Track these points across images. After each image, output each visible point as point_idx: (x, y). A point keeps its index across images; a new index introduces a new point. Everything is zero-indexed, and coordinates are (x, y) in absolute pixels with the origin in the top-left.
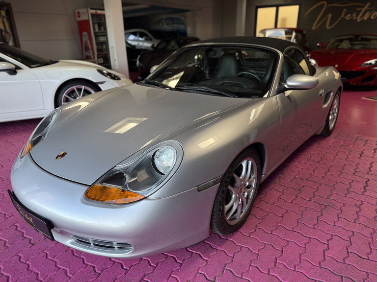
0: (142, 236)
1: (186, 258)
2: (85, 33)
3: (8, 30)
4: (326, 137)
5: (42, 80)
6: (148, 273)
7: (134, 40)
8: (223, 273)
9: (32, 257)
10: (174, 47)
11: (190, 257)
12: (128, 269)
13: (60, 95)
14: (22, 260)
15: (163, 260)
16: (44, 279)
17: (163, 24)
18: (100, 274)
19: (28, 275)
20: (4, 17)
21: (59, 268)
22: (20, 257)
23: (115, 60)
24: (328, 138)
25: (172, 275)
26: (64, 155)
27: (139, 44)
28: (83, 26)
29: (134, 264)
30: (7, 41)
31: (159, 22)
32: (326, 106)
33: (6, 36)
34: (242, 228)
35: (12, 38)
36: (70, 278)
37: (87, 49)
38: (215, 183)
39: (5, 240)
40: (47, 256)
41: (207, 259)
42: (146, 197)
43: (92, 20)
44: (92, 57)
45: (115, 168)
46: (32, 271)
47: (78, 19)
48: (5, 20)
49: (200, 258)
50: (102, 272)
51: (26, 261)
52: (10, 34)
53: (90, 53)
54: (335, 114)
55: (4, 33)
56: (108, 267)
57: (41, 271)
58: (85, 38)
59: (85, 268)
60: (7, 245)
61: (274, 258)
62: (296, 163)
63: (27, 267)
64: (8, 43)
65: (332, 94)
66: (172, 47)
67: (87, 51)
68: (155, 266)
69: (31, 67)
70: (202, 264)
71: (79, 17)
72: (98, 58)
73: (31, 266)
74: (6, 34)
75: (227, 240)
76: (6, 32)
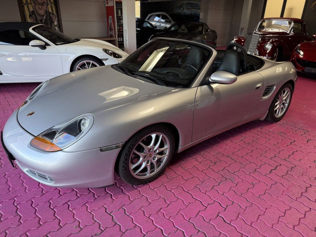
0: (58, 175)
1: (102, 195)
2: (110, 17)
3: (55, 13)
4: (272, 123)
5: (63, 54)
6: (72, 199)
7: (158, 22)
8: (118, 210)
9: (12, 176)
10: (184, 30)
11: (104, 195)
12: (62, 194)
13: (75, 67)
14: (6, 176)
15: (86, 193)
16: (12, 190)
17: (184, 9)
18: (44, 194)
19: (5, 186)
20: (52, 3)
21: (23, 186)
22: (6, 174)
23: (127, 40)
24: (272, 125)
25: (86, 204)
26: (32, 114)
27: (160, 25)
28: (109, 11)
29: (67, 192)
30: (53, 21)
31: (181, 6)
32: (265, 97)
33: (53, 17)
34: (152, 183)
35: (57, 19)
36: (27, 192)
37: (111, 29)
38: (117, 147)
39: (3, 162)
40: (20, 177)
41: (115, 199)
42: (62, 150)
43: (116, 6)
44: (114, 36)
45: (54, 127)
46: (8, 184)
47: (107, 5)
48: (53, 5)
49: (110, 197)
50: (46, 193)
51: (8, 177)
52: (55, 16)
53: (113, 32)
54: (286, 105)
55: (51, 15)
56: (51, 191)
57: (12, 185)
58: (110, 21)
59: (38, 189)
60: (2, 166)
61: (160, 207)
62: (228, 141)
63: (6, 181)
64: (54, 22)
65: (275, 87)
66: (182, 30)
67: (111, 31)
68: (79, 196)
69: (57, 45)
70: (109, 201)
71: (107, 3)
72: (118, 37)
73: (9, 181)
74: (53, 16)
75: (136, 189)
76: (53, 14)
